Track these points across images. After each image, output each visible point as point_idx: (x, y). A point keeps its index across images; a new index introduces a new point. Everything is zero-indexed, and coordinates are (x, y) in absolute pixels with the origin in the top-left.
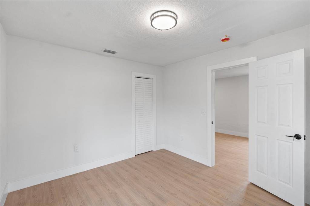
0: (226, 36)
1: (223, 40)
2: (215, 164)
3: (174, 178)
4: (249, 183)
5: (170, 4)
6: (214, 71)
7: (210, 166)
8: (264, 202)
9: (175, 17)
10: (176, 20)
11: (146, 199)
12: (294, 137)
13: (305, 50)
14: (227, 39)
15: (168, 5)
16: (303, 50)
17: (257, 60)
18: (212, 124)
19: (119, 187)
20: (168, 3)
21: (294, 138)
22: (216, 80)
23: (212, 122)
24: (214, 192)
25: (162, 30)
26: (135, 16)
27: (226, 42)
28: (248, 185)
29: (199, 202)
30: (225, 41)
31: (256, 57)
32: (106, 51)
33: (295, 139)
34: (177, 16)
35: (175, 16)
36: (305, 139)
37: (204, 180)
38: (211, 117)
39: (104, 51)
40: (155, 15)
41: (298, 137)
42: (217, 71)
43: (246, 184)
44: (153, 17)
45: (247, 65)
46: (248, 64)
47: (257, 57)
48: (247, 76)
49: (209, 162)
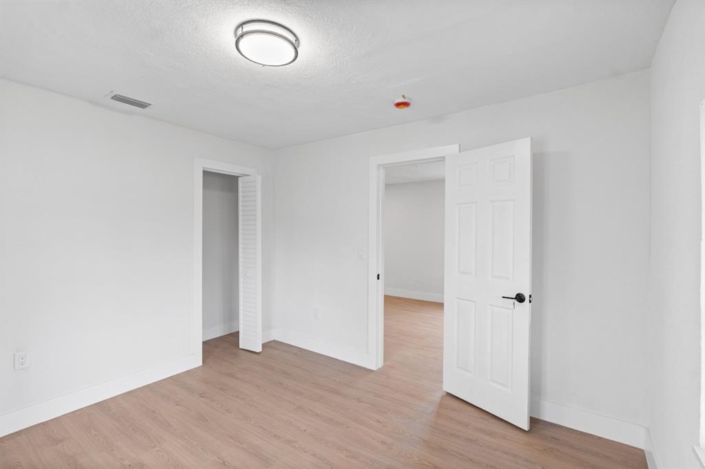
0: (403, 96)
1: (398, 105)
2: (382, 364)
3: (294, 404)
4: (444, 394)
5: (281, 9)
6: (383, 168)
7: (374, 368)
8: (467, 426)
9: (294, 41)
10: (296, 48)
11: (224, 463)
12: (515, 298)
13: (531, 139)
14: (406, 104)
15: (275, 10)
16: (529, 138)
17: (460, 152)
18: (378, 279)
19: (154, 447)
20: (275, 6)
21: (514, 300)
22: (389, 186)
23: (378, 275)
24: (378, 421)
25: (264, 65)
26: (194, 22)
27: (404, 110)
28: (442, 397)
29: (346, 450)
30: (402, 106)
31: (458, 145)
32: (118, 98)
33: (516, 302)
34: (297, 39)
35: (293, 39)
36: (530, 302)
37: (359, 400)
38: (376, 265)
39: (112, 98)
40: (247, 28)
41: (520, 298)
42: (388, 168)
43: (437, 397)
44: (240, 32)
45: (443, 159)
46: (444, 157)
47: (460, 146)
48: (443, 180)
49: (372, 359)
